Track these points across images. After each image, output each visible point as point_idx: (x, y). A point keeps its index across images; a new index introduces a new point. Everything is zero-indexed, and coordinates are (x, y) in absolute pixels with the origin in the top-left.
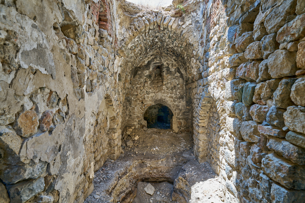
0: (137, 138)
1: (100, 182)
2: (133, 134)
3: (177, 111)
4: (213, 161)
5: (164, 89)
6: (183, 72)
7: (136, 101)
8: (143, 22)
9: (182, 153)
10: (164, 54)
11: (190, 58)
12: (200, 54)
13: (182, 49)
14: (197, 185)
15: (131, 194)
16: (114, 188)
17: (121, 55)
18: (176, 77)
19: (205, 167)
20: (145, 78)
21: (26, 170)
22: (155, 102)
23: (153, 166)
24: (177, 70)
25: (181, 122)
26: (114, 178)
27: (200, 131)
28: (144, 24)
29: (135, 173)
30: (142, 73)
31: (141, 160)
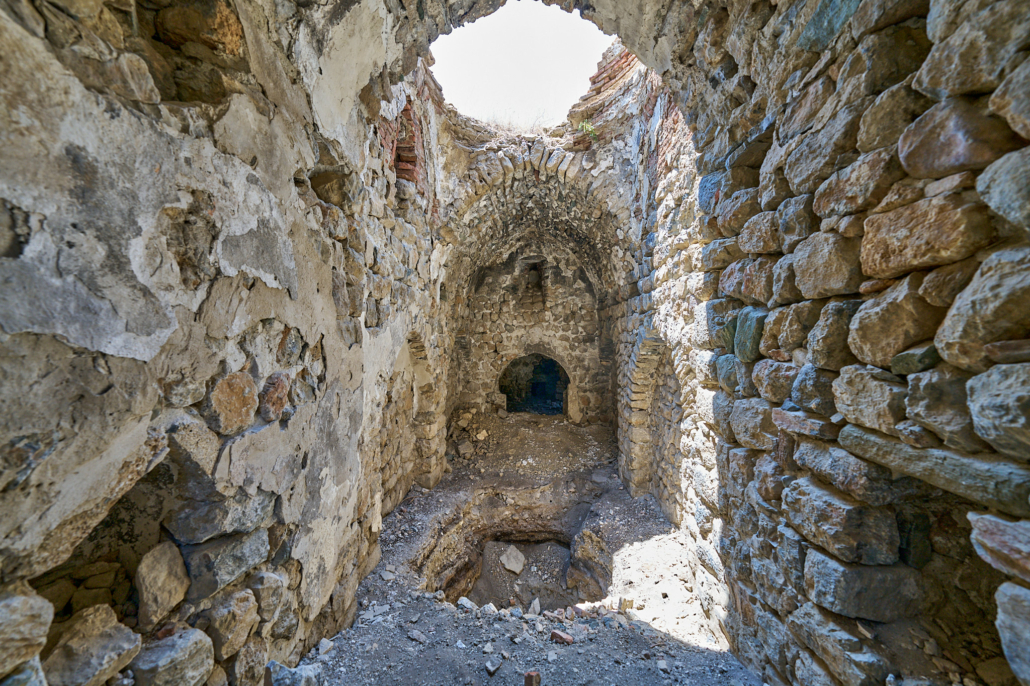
0: (482, 435)
1: (396, 541)
2: (474, 426)
3: (579, 372)
4: (666, 494)
5: (547, 318)
6: (593, 279)
7: (481, 347)
8: (498, 162)
9: (589, 472)
10: (548, 237)
11: (611, 246)
12: (633, 238)
13: (591, 225)
14: (627, 549)
15: (468, 570)
16: (428, 557)
17: (448, 240)
18: (576, 290)
19: (647, 507)
20: (502, 292)
21: (227, 513)
22: (526, 350)
23: (520, 503)
24: (578, 273)
25: (588, 399)
26: (429, 533)
27: (634, 420)
28: (500, 168)
29: (478, 521)
30: (496, 280)
31: (494, 488)
